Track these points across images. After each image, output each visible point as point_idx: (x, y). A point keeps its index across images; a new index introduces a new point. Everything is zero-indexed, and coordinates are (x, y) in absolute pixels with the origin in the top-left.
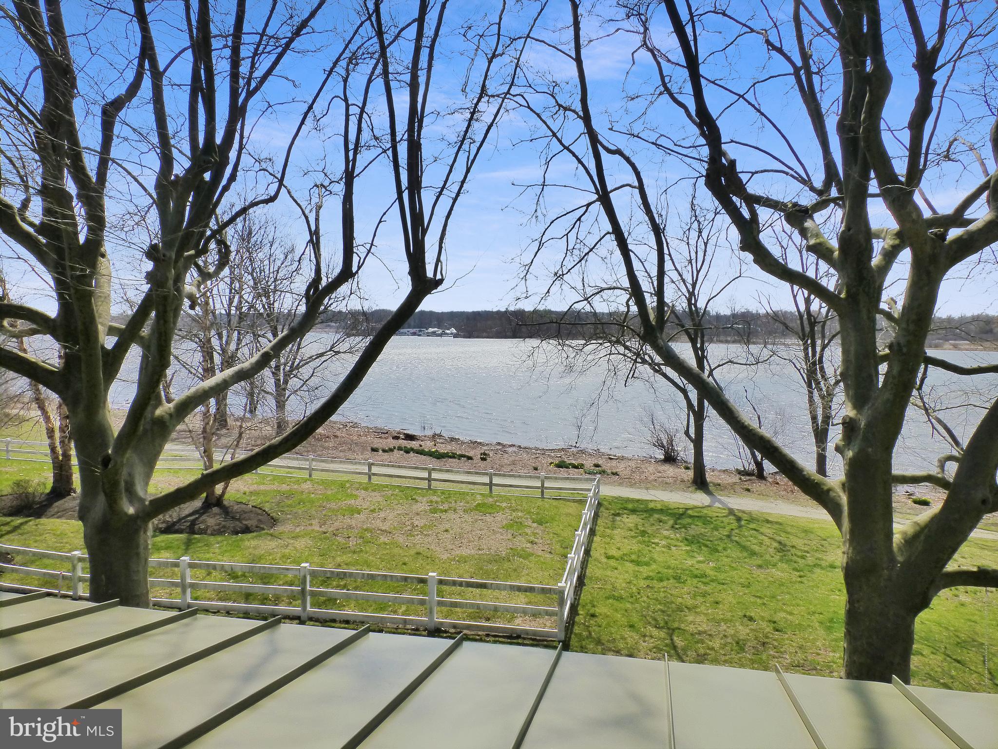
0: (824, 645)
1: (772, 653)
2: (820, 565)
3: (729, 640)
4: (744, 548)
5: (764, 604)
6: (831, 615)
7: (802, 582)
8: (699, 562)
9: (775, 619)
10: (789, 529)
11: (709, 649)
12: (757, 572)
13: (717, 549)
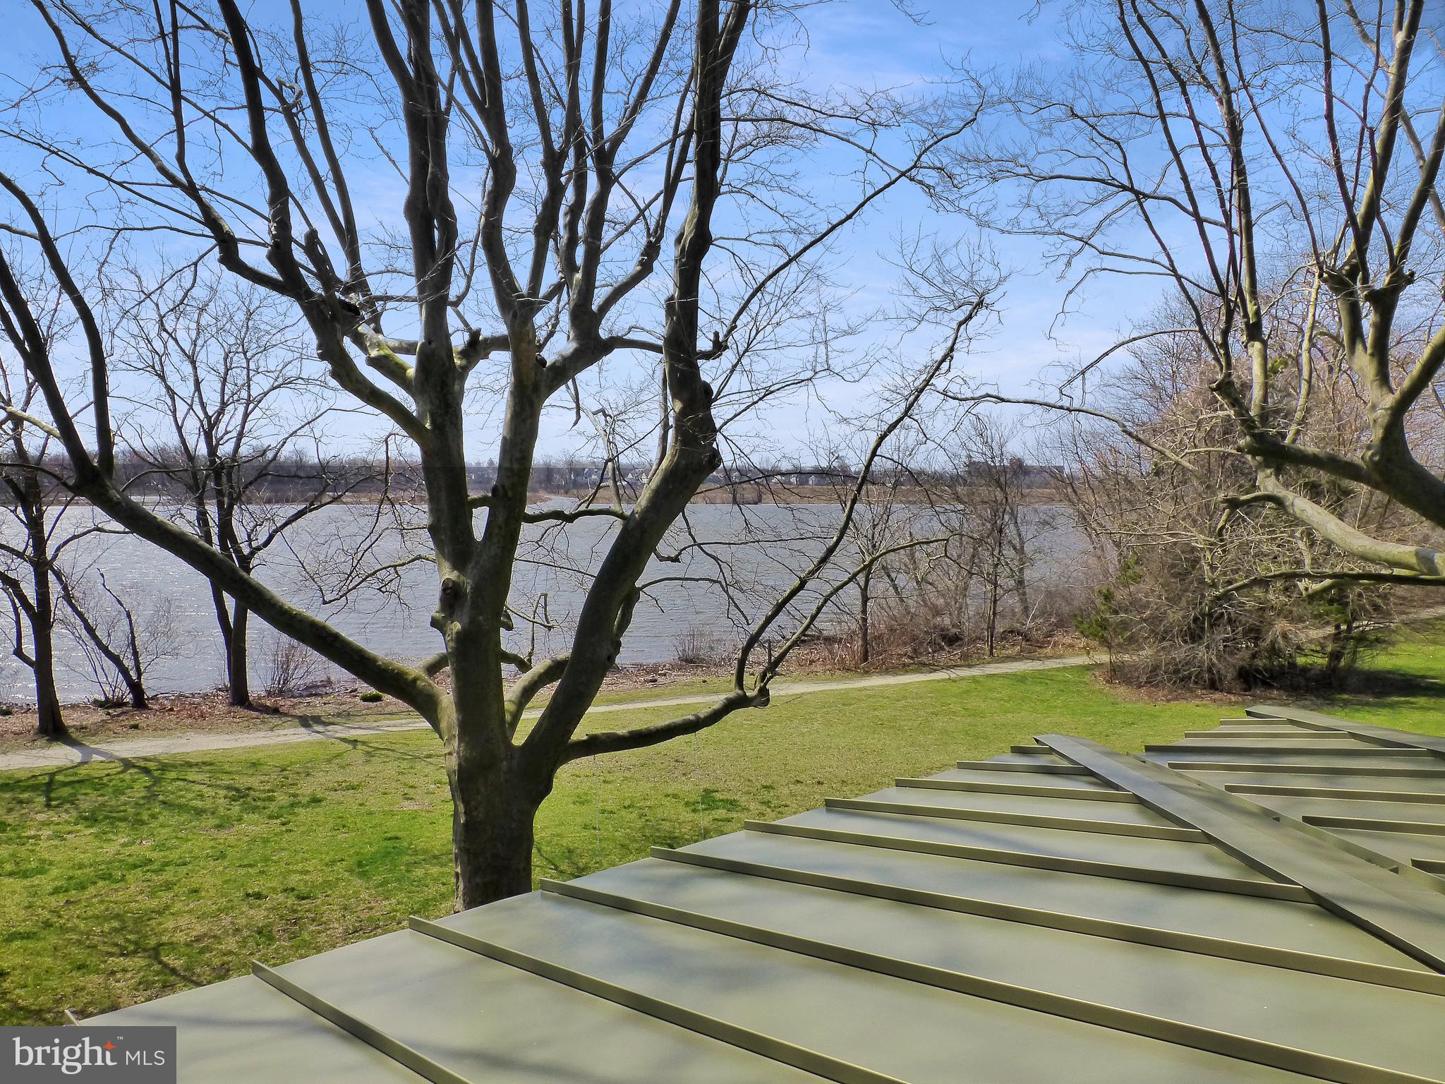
0: (370, 895)
1: (312, 928)
2: (300, 802)
3: (245, 933)
4: (182, 808)
5: (263, 872)
6: (356, 858)
7: (290, 831)
8: (124, 845)
9: (291, 886)
10: (226, 767)
11: (225, 955)
12: (222, 835)
13: (141, 820)
